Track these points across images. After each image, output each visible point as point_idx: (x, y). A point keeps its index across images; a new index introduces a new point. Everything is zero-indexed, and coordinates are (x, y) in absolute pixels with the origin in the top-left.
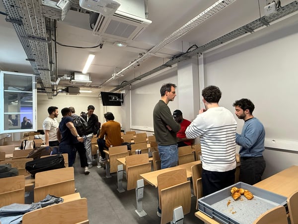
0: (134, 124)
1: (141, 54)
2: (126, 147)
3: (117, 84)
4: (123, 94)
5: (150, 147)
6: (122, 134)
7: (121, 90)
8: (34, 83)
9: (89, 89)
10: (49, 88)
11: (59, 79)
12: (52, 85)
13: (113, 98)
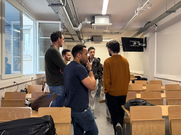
3: (140, 27)
4: (146, 38)
7: (144, 34)
10: (74, 35)
11: (81, 24)
12: (76, 32)
13: (135, 43)
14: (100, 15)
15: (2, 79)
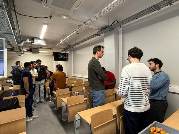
0: (75, 73)
1: (80, 26)
2: (68, 89)
3: (64, 47)
4: (68, 54)
5: (85, 89)
6: (67, 79)
7: (67, 51)
8: (5, 44)
9: (46, 50)
10: (16, 48)
11: (23, 42)
12: (18, 47)
14: (38, 38)
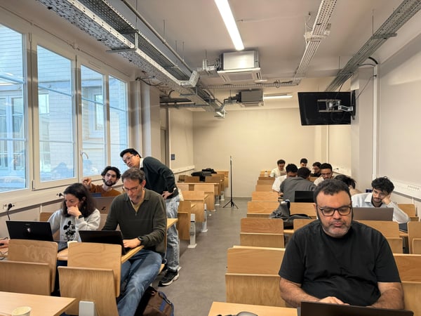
4: (354, 92)
7: (352, 83)
10: (190, 95)
11: (194, 72)
13: (331, 105)
15: (34, 190)
